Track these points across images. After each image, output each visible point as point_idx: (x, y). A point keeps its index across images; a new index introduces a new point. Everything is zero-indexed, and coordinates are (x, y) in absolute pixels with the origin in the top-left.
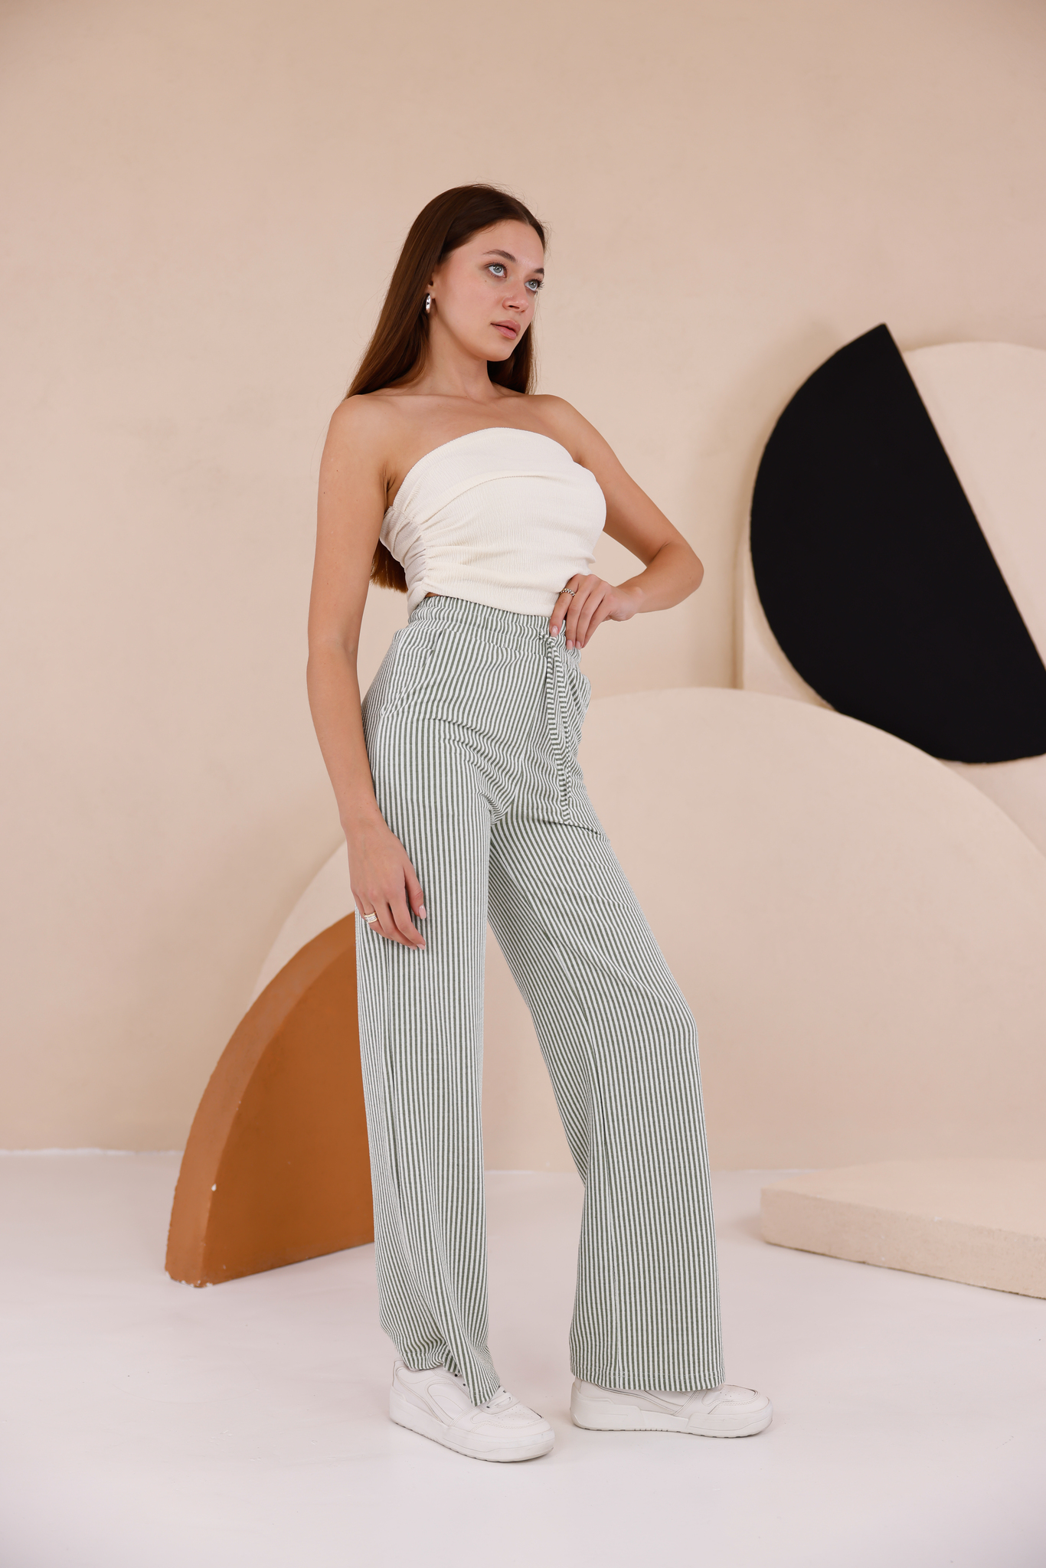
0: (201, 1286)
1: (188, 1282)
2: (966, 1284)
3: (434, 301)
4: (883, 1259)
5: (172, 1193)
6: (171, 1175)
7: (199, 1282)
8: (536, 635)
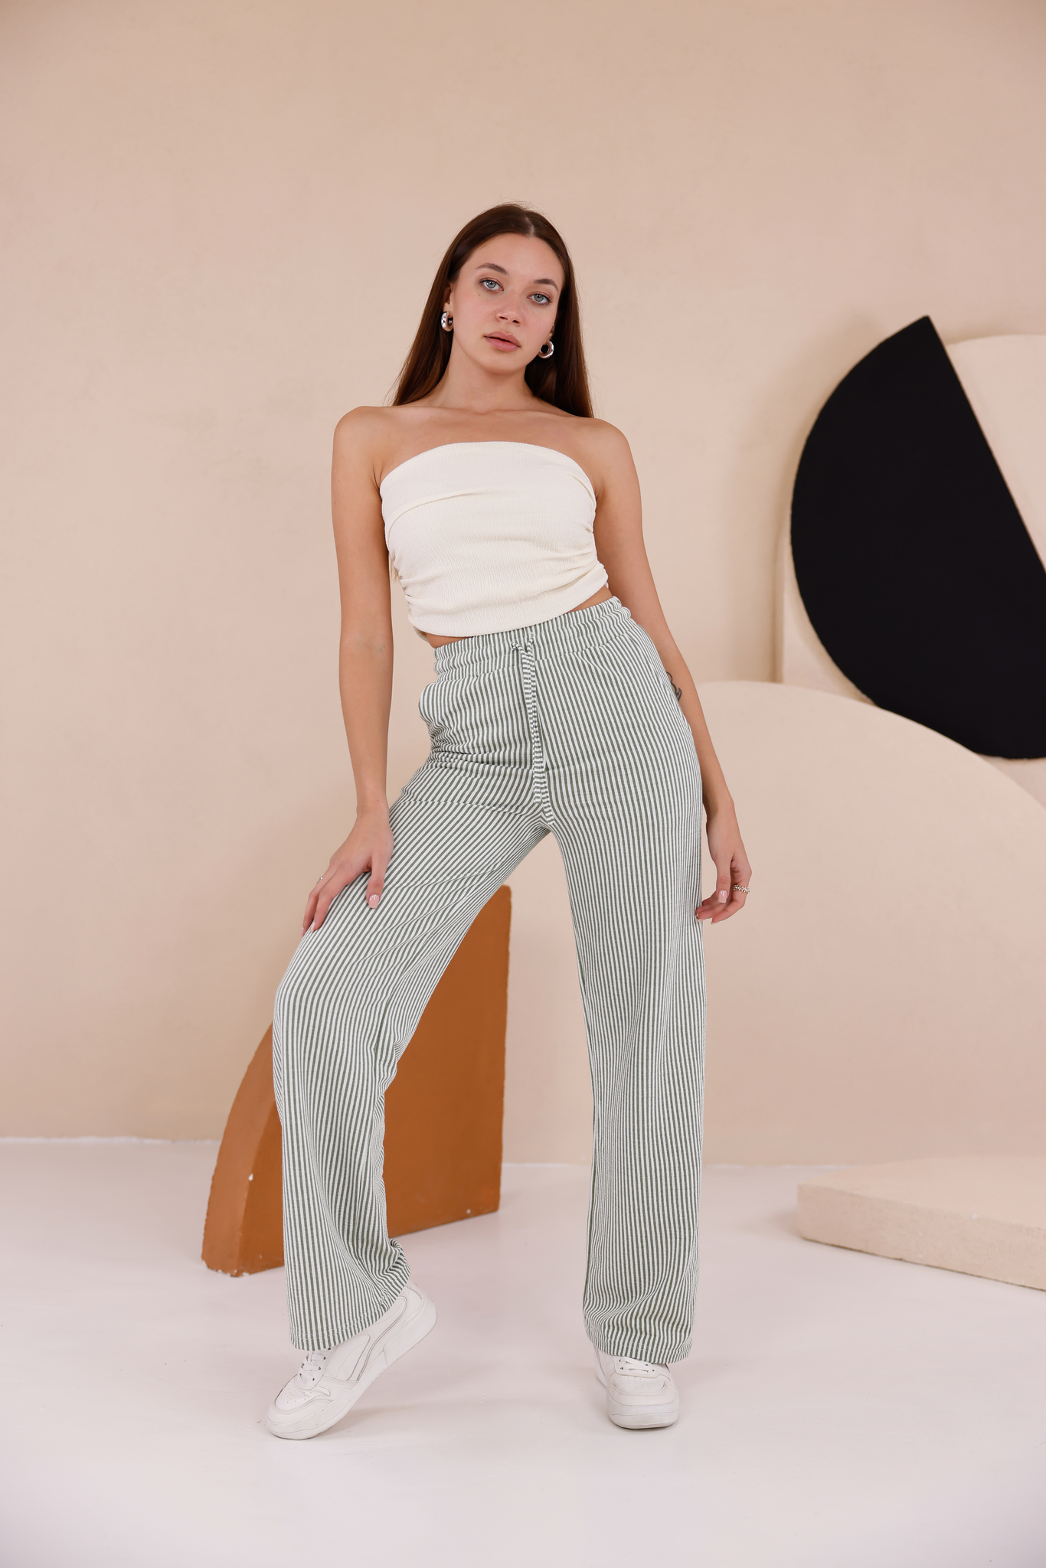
0: (237, 1275)
1: (225, 1271)
2: (1004, 1282)
4: (921, 1256)
5: (209, 1183)
6: (208, 1164)
7: (236, 1271)
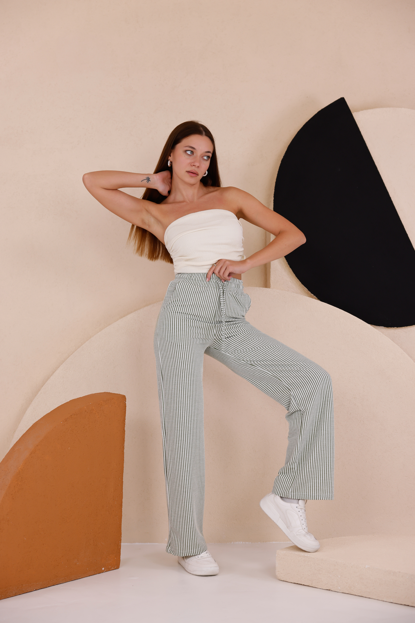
3: (171, 162)
8: (215, 282)
